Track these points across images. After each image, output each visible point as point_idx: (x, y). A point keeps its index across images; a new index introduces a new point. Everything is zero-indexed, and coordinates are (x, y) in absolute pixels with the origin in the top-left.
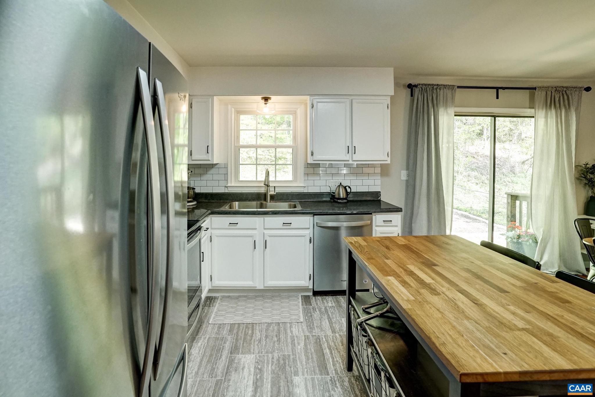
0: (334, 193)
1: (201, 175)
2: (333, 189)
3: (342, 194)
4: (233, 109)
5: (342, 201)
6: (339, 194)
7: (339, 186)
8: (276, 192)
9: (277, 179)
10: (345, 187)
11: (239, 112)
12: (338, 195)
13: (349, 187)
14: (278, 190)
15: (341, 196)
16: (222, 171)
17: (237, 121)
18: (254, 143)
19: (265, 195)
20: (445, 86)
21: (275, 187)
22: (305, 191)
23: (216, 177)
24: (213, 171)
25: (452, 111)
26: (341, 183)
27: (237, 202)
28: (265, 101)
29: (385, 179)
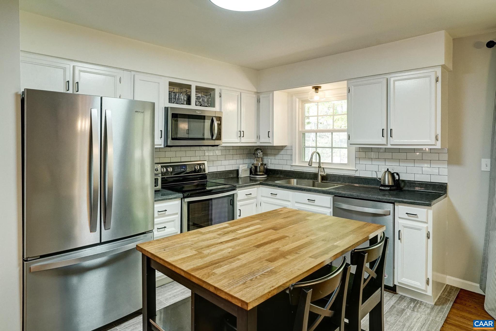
0: (380, 179)
1: (275, 155)
2: (380, 176)
3: (388, 181)
5: (384, 189)
6: (384, 180)
8: (326, 173)
10: (392, 175)
12: (383, 182)
13: (398, 174)
14: (328, 172)
15: (387, 183)
16: (289, 152)
17: (303, 109)
18: (316, 128)
21: (323, 168)
22: (357, 174)
23: (285, 157)
24: (282, 152)
26: (388, 169)
27: (295, 180)
28: (316, 90)
29: (455, 169)
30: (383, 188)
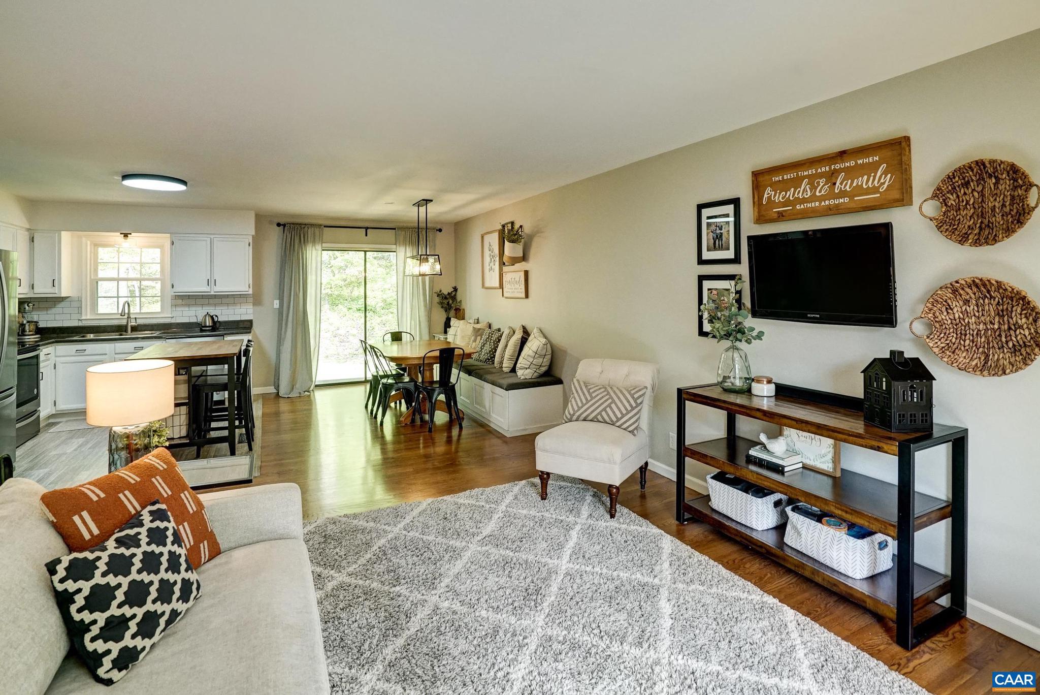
0: (200, 322)
1: (47, 308)
2: (200, 319)
3: (209, 322)
4: (89, 243)
5: (207, 329)
6: (205, 322)
7: (206, 315)
8: (138, 323)
9: (142, 311)
10: (212, 317)
11: (96, 245)
12: (204, 324)
13: (216, 316)
14: (140, 322)
15: (208, 324)
16: (75, 304)
17: (95, 254)
18: (116, 276)
19: (126, 326)
20: (312, 225)
21: (136, 318)
22: (173, 321)
23: (68, 310)
24: (63, 304)
25: (319, 247)
26: (207, 313)
28: (124, 237)
29: (258, 308)
30: (205, 329)
